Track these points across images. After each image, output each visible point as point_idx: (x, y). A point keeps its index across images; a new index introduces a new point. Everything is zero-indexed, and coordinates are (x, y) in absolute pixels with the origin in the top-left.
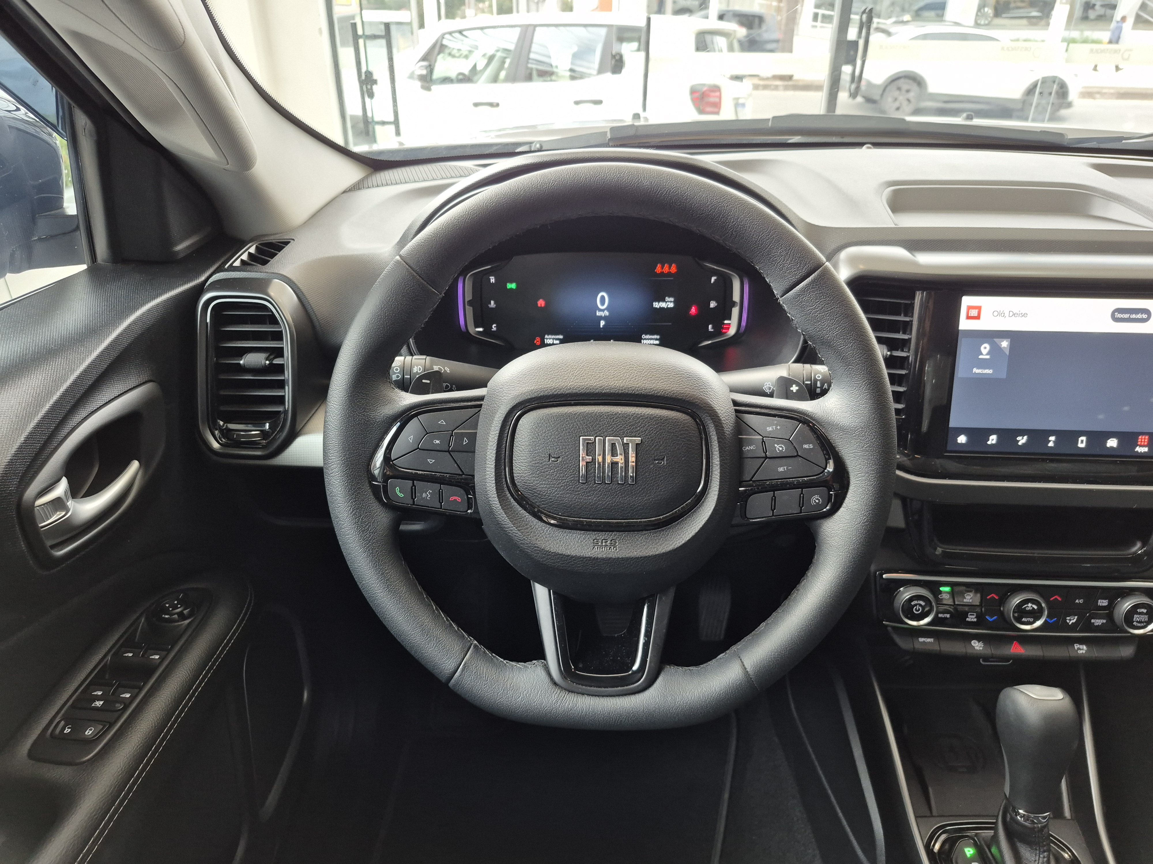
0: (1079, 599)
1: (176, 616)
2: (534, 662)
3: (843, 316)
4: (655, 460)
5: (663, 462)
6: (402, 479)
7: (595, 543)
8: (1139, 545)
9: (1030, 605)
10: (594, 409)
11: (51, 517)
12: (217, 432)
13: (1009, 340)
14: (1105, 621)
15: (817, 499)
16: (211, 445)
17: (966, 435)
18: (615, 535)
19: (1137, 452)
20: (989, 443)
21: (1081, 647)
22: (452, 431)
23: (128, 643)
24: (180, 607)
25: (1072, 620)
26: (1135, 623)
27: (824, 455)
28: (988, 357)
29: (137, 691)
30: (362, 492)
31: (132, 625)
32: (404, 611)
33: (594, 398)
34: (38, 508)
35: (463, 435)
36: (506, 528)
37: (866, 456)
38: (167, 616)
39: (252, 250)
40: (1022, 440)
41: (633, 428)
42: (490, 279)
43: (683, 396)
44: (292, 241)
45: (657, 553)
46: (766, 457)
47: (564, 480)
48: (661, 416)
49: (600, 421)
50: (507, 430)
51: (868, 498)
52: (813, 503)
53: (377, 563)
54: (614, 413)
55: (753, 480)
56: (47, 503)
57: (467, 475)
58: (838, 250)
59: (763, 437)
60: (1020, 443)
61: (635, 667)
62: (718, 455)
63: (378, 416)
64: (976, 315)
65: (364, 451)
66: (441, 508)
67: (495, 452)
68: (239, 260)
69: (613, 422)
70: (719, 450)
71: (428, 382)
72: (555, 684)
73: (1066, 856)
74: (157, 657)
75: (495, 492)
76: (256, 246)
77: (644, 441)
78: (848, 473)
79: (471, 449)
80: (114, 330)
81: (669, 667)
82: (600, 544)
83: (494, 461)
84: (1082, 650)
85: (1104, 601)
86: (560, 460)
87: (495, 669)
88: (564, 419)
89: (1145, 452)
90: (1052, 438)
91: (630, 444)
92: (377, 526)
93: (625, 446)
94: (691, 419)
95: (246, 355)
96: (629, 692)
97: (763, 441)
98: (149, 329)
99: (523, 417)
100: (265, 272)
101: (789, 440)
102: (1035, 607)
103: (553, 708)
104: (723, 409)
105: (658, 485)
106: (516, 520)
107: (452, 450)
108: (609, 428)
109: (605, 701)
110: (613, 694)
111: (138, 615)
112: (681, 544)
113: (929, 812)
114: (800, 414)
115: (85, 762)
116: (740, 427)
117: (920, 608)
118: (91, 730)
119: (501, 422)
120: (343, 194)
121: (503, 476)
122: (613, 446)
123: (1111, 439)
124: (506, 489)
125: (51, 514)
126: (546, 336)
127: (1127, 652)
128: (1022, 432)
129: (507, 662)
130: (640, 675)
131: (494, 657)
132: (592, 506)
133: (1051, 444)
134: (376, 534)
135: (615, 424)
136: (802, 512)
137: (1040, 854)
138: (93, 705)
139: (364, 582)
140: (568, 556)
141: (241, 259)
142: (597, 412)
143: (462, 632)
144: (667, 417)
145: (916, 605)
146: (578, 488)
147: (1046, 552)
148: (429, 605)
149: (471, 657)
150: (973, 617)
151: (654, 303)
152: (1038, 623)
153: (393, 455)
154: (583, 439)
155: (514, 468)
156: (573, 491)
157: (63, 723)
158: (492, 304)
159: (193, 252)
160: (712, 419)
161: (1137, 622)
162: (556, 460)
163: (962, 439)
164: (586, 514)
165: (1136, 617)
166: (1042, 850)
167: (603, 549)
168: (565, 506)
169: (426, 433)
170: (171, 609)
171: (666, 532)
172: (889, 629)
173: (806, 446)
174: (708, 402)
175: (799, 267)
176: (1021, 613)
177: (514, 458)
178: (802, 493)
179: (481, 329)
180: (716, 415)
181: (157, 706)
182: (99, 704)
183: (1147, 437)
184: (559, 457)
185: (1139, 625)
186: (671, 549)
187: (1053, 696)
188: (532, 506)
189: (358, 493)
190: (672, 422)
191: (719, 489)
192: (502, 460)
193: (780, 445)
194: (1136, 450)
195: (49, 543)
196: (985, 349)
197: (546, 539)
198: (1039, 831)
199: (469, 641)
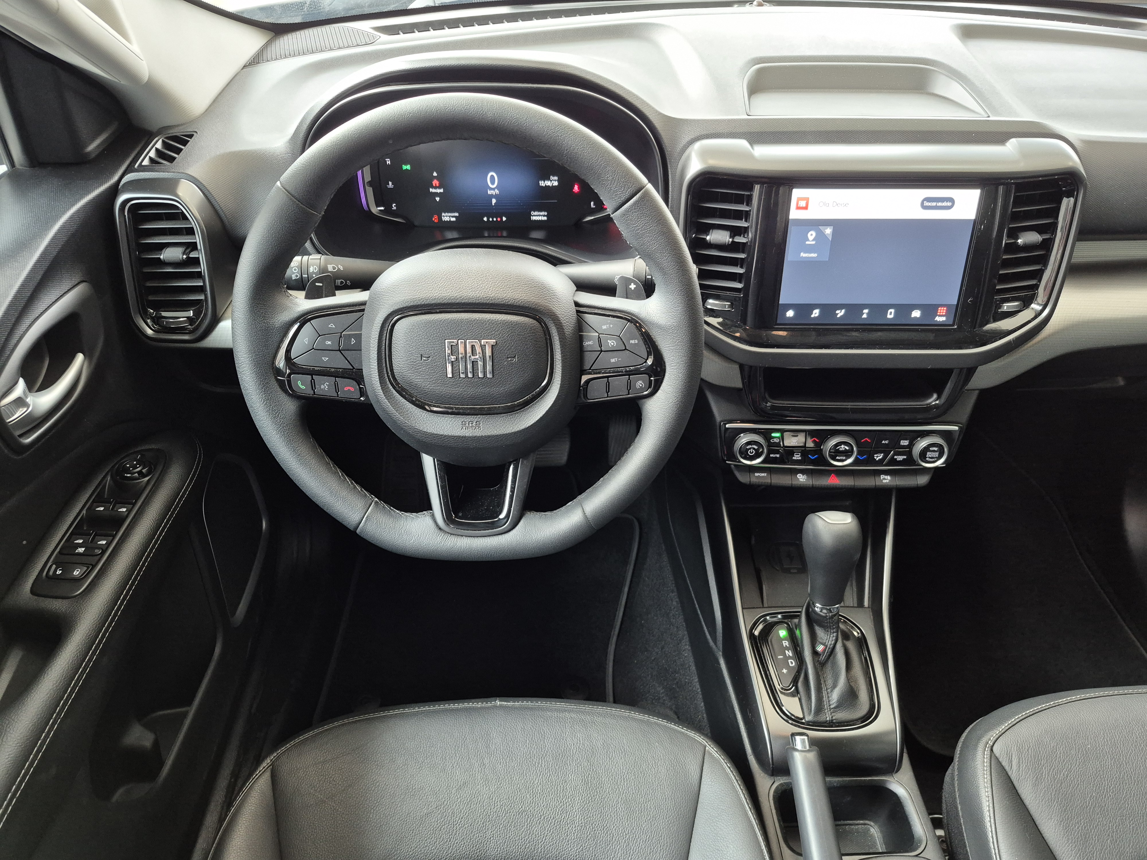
0: (885, 440)
1: (136, 475)
2: (424, 512)
3: (660, 234)
4: (508, 358)
5: (514, 360)
6: (303, 374)
7: (463, 424)
8: (935, 396)
9: (843, 446)
10: (456, 316)
11: (15, 413)
12: (149, 321)
13: (832, 227)
14: (905, 457)
15: (641, 384)
16: (145, 331)
17: (794, 310)
18: (479, 418)
19: (937, 321)
20: (812, 316)
21: (886, 477)
22: (341, 333)
23: (99, 499)
24: (138, 467)
25: (879, 457)
26: (927, 459)
27: (646, 348)
28: (814, 243)
29: (111, 538)
30: (270, 386)
31: (99, 484)
32: (315, 479)
33: (455, 307)
34: (3, 408)
35: (350, 336)
36: (390, 414)
37: (677, 349)
38: (129, 475)
39: (159, 145)
40: (840, 313)
41: (489, 332)
42: (386, 161)
43: (529, 304)
44: (195, 134)
45: (513, 431)
46: (601, 351)
47: (434, 375)
48: (511, 321)
49: (462, 327)
50: (385, 334)
51: (679, 383)
52: (638, 387)
53: (289, 442)
54: (473, 320)
55: (592, 369)
56: (10, 403)
57: (357, 369)
58: (691, 142)
59: (599, 334)
60: (838, 316)
61: (502, 516)
62: (560, 352)
63: (277, 323)
64: (804, 205)
65: (268, 352)
66: (338, 397)
67: (376, 352)
68: (147, 158)
69: (472, 327)
70: (561, 348)
71: (321, 285)
72: (440, 529)
73: (855, 634)
74: (124, 510)
75: (380, 386)
76: (163, 140)
77: (497, 343)
78: (664, 363)
79: (358, 348)
80: (42, 242)
81: (529, 513)
82: (467, 425)
83: (377, 360)
84: (886, 480)
85: (905, 441)
86: (430, 359)
87: (392, 520)
88: (432, 325)
89: (943, 321)
90: (866, 311)
91: (487, 346)
92: (286, 413)
93: (483, 347)
94: (537, 323)
95: (165, 249)
96: (497, 533)
97: (599, 338)
98: (73, 235)
99: (397, 323)
100: (172, 172)
101: (619, 336)
102: (847, 448)
103: (438, 547)
104: (564, 313)
105: (512, 378)
106: (398, 407)
107: (342, 349)
108: (469, 332)
109: (479, 541)
110: (485, 535)
111: (104, 474)
112: (531, 423)
113: (761, 603)
114: (628, 314)
115: (77, 595)
116: (580, 326)
117: (754, 451)
118: (78, 571)
119: (379, 328)
120: (244, 70)
121: (385, 372)
122: (473, 347)
123: (915, 311)
124: (388, 382)
125: (15, 410)
126: (443, 214)
127: (923, 480)
128: (840, 307)
129: (402, 514)
130: (506, 520)
131: (392, 510)
132: (459, 395)
133: (865, 316)
134: (285, 419)
135: (474, 329)
136: (630, 393)
137: (830, 634)
138: (77, 551)
139: (280, 457)
140: (442, 435)
141: (149, 156)
142: (458, 319)
143: (364, 493)
144: (516, 322)
145: (750, 449)
146: (447, 382)
147: (858, 404)
148: (335, 473)
149: (372, 511)
150: (798, 456)
151: (540, 182)
152: (849, 461)
153: (293, 354)
154: (448, 342)
155: (393, 365)
156: (443, 384)
157: (54, 566)
158: (390, 185)
159: (104, 150)
160: (554, 323)
161: (930, 458)
162: (427, 359)
163: (790, 313)
164: (455, 402)
165: (929, 454)
166: (832, 631)
167: (470, 429)
168: (437, 396)
169: (318, 336)
170: (131, 469)
171: (520, 414)
172: (732, 466)
173: (632, 342)
174: (551, 308)
175: (623, 191)
176: (836, 453)
177: (393, 357)
178: (629, 379)
179: (382, 208)
180: (557, 319)
181: (129, 550)
182: (81, 550)
183: (945, 309)
184: (429, 357)
185: (931, 460)
186: (524, 428)
187: (844, 520)
188: (411, 395)
189: (266, 387)
190: (521, 326)
191: (561, 379)
192: (383, 359)
193: (612, 341)
194: (935, 319)
195: (17, 433)
196: (812, 235)
197: (424, 422)
198: (829, 619)
199: (371, 499)
